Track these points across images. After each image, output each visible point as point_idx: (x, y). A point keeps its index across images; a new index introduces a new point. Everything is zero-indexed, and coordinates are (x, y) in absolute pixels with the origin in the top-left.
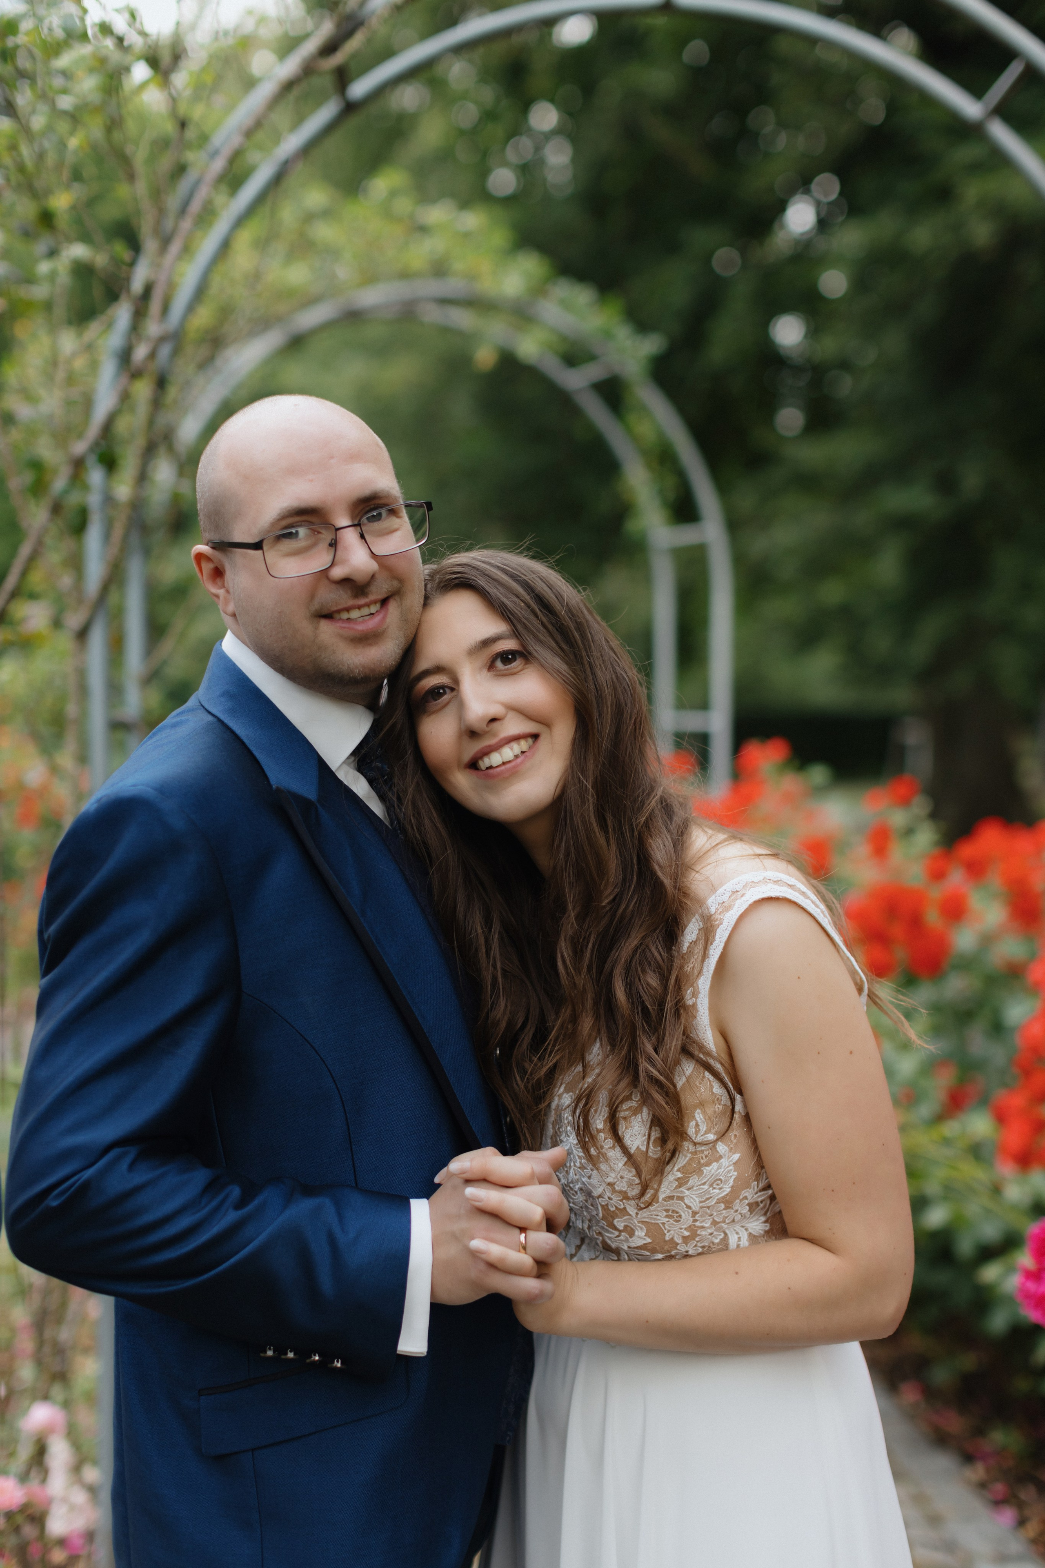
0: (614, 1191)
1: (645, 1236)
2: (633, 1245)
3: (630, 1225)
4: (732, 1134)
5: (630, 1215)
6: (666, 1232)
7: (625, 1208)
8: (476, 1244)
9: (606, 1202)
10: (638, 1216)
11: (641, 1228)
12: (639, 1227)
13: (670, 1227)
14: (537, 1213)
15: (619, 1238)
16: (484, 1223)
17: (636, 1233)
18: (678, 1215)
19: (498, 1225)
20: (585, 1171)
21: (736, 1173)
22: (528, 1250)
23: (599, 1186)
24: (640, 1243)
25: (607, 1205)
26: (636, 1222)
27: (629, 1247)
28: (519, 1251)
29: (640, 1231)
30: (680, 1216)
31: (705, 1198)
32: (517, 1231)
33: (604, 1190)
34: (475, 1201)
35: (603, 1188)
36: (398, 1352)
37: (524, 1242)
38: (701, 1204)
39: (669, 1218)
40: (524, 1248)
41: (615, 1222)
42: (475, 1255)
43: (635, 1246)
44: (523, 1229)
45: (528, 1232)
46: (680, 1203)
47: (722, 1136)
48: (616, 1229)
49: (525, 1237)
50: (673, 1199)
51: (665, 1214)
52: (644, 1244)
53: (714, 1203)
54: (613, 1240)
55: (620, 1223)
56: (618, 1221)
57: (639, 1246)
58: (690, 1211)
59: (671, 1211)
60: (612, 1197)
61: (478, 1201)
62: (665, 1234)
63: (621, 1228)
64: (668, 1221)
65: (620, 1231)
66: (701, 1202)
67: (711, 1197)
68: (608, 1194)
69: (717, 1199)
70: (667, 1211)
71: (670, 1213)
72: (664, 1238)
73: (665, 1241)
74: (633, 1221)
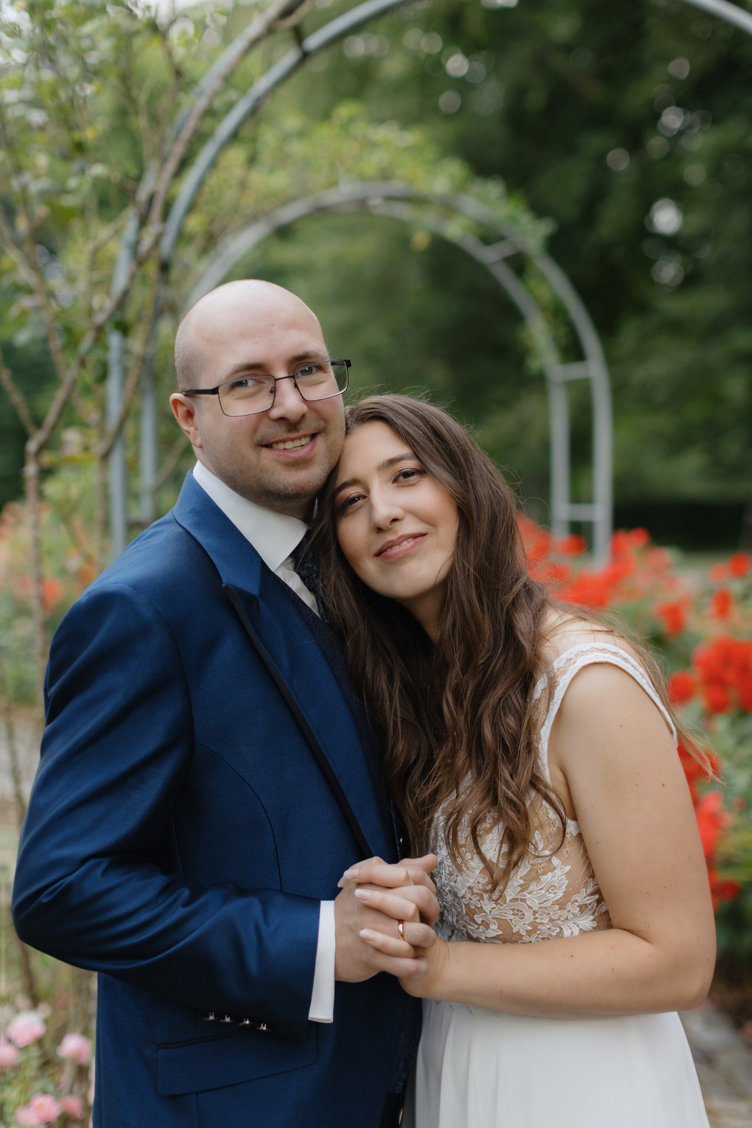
0: (473, 893)
1: (497, 929)
2: (489, 936)
3: (486, 920)
4: (564, 850)
5: (485, 912)
6: (513, 926)
7: (481, 907)
8: (365, 933)
9: (468, 902)
10: (492, 914)
11: (494, 923)
12: (493, 922)
13: (516, 922)
14: (410, 908)
15: (478, 930)
16: (371, 917)
17: (491, 927)
18: (522, 913)
19: (382, 918)
20: (452, 877)
21: (567, 881)
22: (405, 937)
23: (462, 889)
24: (494, 934)
25: (468, 904)
26: (490, 918)
27: (486, 937)
28: (399, 938)
29: (493, 925)
30: (524, 914)
31: (543, 900)
32: (397, 922)
33: (466, 892)
34: (362, 899)
35: (465, 891)
36: (309, 1019)
37: (402, 931)
38: (540, 905)
39: (515, 916)
40: (402, 936)
41: (475, 917)
42: (364, 941)
43: (491, 936)
44: (401, 921)
45: (405, 923)
46: (523, 904)
47: (556, 852)
48: (476, 923)
49: (403, 927)
50: (517, 901)
51: (512, 912)
52: (497, 935)
53: (550, 904)
54: (474, 932)
55: (478, 919)
56: (477, 917)
57: (493, 937)
58: (531, 911)
59: (516, 910)
60: (472, 897)
61: (365, 900)
62: (513, 928)
63: (479, 923)
64: (514, 918)
65: (479, 925)
66: (539, 904)
67: (547, 900)
68: (469, 896)
69: (553, 902)
70: (513, 910)
71: (516, 912)
72: (512, 931)
73: (513, 934)
74: (488, 917)
